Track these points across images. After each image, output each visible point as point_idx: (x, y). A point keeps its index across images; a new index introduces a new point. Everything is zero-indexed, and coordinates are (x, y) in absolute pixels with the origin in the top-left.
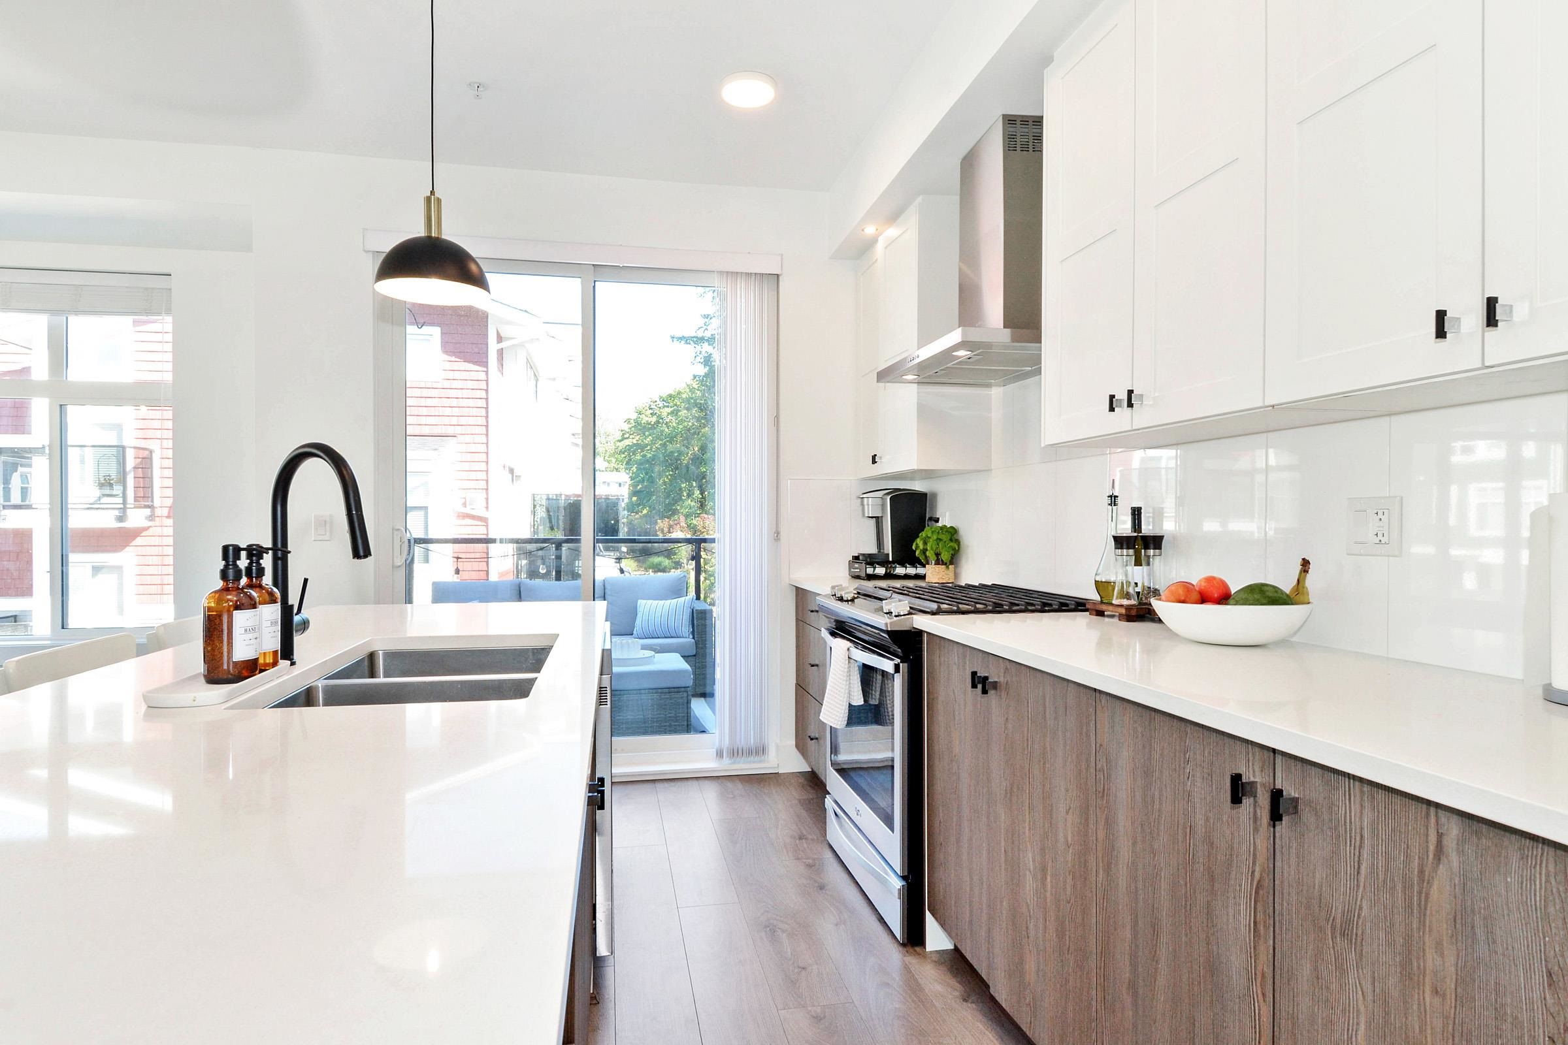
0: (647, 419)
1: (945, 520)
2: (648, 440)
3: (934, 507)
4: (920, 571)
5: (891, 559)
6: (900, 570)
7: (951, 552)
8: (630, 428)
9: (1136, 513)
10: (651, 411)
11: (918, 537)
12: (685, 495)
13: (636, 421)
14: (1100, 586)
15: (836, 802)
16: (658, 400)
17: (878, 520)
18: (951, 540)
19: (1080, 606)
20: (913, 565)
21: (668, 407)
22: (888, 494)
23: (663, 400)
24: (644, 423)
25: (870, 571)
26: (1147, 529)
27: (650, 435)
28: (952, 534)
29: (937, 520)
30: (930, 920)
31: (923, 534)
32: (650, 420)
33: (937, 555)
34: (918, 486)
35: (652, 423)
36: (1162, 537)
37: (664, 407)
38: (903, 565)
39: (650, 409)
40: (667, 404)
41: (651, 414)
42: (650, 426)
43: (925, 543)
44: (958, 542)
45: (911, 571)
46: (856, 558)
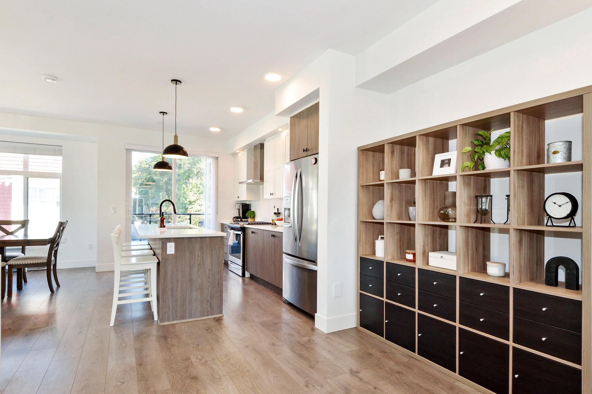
0: (144, 166)
1: (252, 210)
2: (145, 174)
3: (250, 207)
4: (247, 220)
5: (241, 217)
6: (243, 220)
7: (253, 216)
8: (137, 169)
9: (278, 209)
10: (146, 163)
11: (247, 213)
12: (161, 197)
13: (139, 166)
14: (273, 220)
15: (231, 261)
16: (149, 158)
17: (239, 210)
18: (253, 214)
19: (270, 224)
20: (246, 219)
21: (154, 161)
22: (241, 204)
23: (151, 158)
24: (143, 167)
25: (237, 220)
26: (279, 212)
27: (146, 172)
28: (254, 212)
29: (251, 210)
30: (246, 272)
31: (248, 212)
32: (146, 166)
33: (251, 216)
34: (248, 203)
35: (147, 168)
36: (280, 213)
37: (152, 161)
38: (244, 219)
39: (146, 162)
40: (153, 160)
41: (146, 164)
42: (145, 169)
43: (248, 214)
44: (255, 214)
45: (246, 220)
46: (234, 218)
